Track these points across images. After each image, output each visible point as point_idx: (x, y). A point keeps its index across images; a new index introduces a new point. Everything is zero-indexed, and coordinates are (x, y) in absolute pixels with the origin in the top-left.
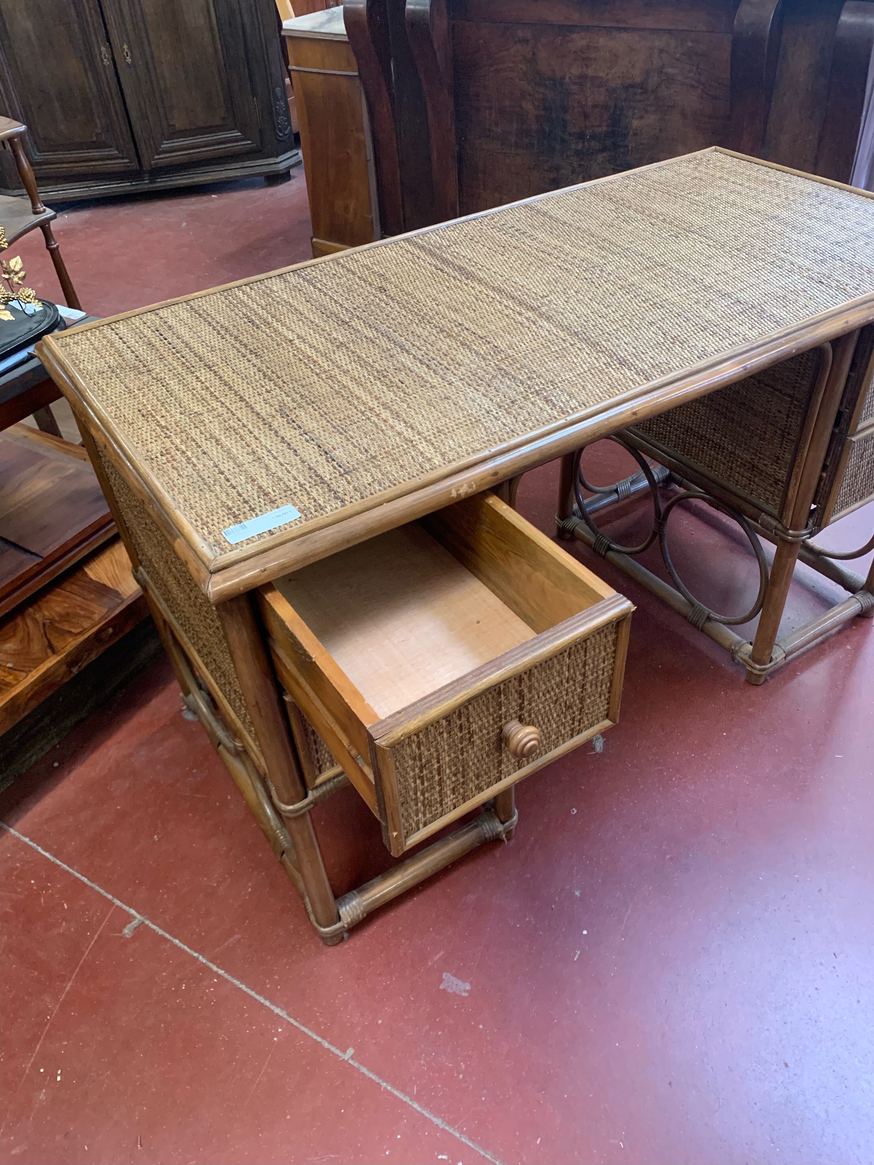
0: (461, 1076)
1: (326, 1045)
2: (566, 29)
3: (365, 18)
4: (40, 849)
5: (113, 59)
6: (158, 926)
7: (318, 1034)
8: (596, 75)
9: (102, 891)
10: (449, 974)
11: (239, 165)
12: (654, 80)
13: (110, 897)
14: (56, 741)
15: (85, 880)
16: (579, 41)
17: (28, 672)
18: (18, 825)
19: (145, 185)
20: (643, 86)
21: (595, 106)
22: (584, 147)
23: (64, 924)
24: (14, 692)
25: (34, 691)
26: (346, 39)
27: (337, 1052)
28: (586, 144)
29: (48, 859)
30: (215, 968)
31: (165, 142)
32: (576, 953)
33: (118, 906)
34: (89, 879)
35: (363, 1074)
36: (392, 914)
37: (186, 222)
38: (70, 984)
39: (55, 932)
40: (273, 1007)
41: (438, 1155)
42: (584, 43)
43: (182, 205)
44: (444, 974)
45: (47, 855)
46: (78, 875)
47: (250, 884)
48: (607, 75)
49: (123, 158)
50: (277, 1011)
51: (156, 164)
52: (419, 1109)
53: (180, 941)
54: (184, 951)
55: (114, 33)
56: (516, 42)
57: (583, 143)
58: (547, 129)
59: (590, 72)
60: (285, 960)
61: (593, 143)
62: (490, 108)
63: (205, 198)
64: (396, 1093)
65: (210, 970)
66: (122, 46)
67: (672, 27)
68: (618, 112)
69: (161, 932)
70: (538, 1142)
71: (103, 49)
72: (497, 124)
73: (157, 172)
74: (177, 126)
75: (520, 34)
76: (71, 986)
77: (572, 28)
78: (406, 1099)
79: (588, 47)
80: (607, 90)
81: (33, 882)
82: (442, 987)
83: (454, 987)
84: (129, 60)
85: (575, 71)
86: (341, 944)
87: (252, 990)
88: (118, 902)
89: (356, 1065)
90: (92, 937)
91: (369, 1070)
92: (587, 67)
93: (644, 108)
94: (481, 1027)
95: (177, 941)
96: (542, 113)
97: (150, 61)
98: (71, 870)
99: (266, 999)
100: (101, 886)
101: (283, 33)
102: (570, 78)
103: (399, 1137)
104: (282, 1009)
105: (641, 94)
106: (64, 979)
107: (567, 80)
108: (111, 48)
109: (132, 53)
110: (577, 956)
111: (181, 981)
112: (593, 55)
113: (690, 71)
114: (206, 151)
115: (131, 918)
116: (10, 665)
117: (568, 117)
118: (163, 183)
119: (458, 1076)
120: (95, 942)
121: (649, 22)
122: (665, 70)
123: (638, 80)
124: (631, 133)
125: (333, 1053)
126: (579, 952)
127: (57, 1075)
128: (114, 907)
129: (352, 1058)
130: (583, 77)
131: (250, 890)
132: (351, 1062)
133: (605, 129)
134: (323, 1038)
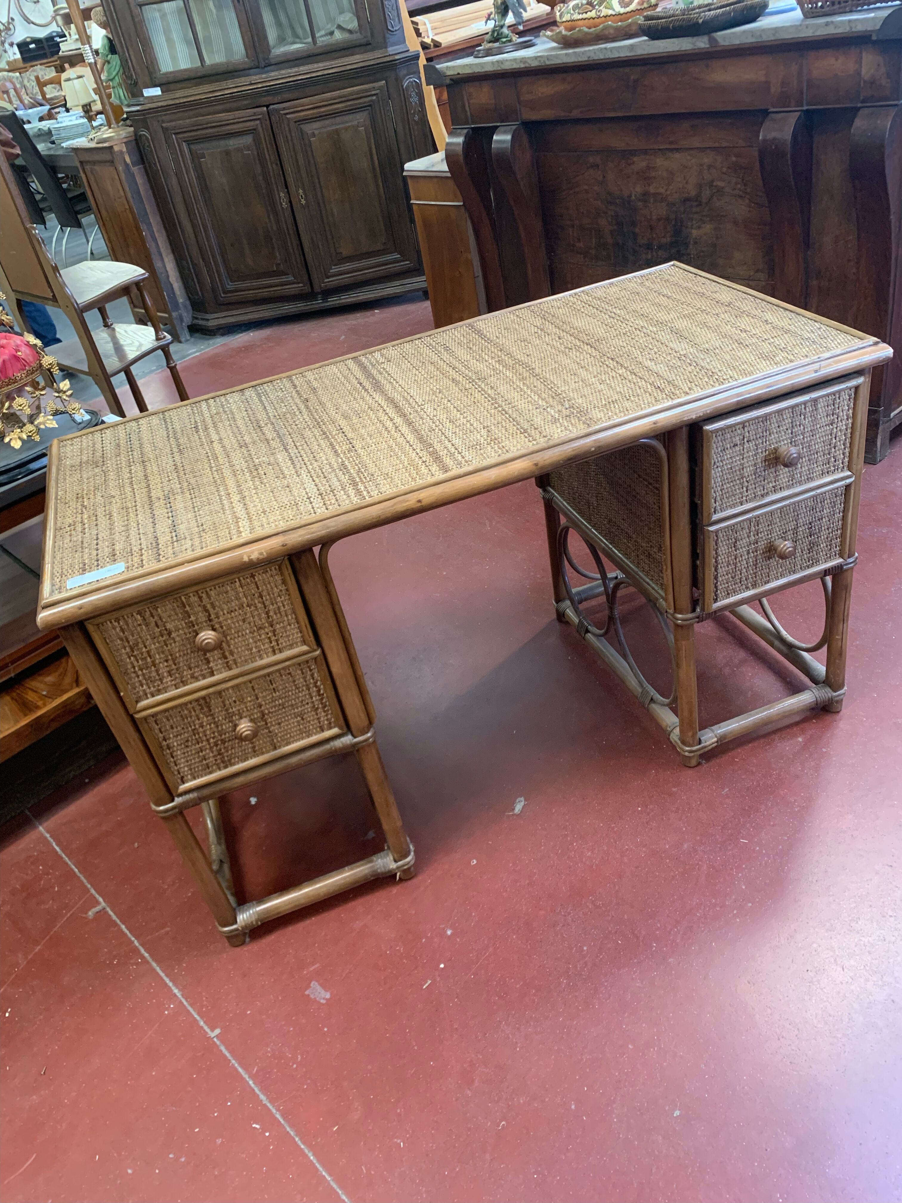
0: (295, 1066)
1: (202, 1023)
2: (628, 154)
3: (461, 158)
4: (54, 844)
5: (290, 202)
6: (115, 913)
7: (199, 1014)
8: (657, 191)
9: (85, 881)
10: (316, 983)
11: (397, 283)
12: (706, 193)
13: (89, 886)
14: (92, 763)
15: (76, 870)
16: (640, 163)
17: (53, 699)
18: (46, 824)
19: (318, 304)
20: (697, 199)
21: (659, 220)
22: (652, 256)
23: (51, 902)
24: (40, 713)
25: (55, 714)
26: (449, 175)
27: (206, 1028)
28: (654, 253)
29: (57, 852)
30: (142, 951)
31: (333, 267)
32: (427, 982)
33: (92, 894)
34: (79, 871)
35: (221, 1051)
36: (290, 930)
37: (345, 335)
38: (39, 947)
39: (43, 907)
40: (173, 988)
41: (253, 1124)
42: (644, 164)
43: (347, 320)
44: (313, 983)
45: (57, 849)
46: (73, 867)
47: (192, 890)
48: (666, 191)
49: (299, 283)
50: (176, 991)
51: (326, 286)
52: (253, 1085)
53: (126, 927)
54: (125, 935)
55: (290, 180)
56: (588, 168)
57: (652, 252)
58: (620, 242)
59: (652, 190)
60: (195, 953)
61: (660, 253)
62: (573, 226)
63: (368, 313)
64: (240, 1070)
65: (139, 951)
66: (297, 191)
67: (717, 145)
68: (679, 224)
69: (114, 917)
70: (335, 1129)
71: (282, 195)
72: (579, 240)
73: (328, 293)
74: (344, 253)
75: (591, 160)
76: (39, 950)
77: (633, 153)
78: (246, 1076)
79: (648, 168)
80: (668, 205)
81: (41, 868)
82: (307, 993)
83: (317, 994)
84: (303, 202)
85: (639, 189)
86: (242, 947)
87: (163, 972)
88: (93, 891)
89: (218, 1043)
90: (66, 914)
91: (227, 1048)
92: (649, 185)
93: (701, 219)
94: (326, 1029)
95: (123, 927)
96: (615, 227)
97: (321, 201)
98: (69, 863)
99: (171, 980)
100: (85, 877)
101: (405, 174)
102: (635, 196)
103: (229, 1104)
104: (180, 990)
105: (697, 206)
106: (37, 943)
107: (633, 197)
108: (289, 195)
109: (306, 196)
110: (427, 985)
111: (115, 957)
112: (654, 174)
113: (736, 183)
114: (370, 273)
115: (98, 903)
116: (44, 693)
117: (637, 230)
118: (334, 301)
119: (293, 1065)
120: (67, 919)
121: (696, 142)
122: (715, 184)
123: (693, 193)
124: (692, 242)
125: (204, 1030)
126: (429, 982)
127: (7, 1011)
128: (88, 895)
129: (217, 1036)
130: (646, 194)
131: (190, 894)
132: (215, 1039)
133: (669, 239)
134: (202, 1018)
